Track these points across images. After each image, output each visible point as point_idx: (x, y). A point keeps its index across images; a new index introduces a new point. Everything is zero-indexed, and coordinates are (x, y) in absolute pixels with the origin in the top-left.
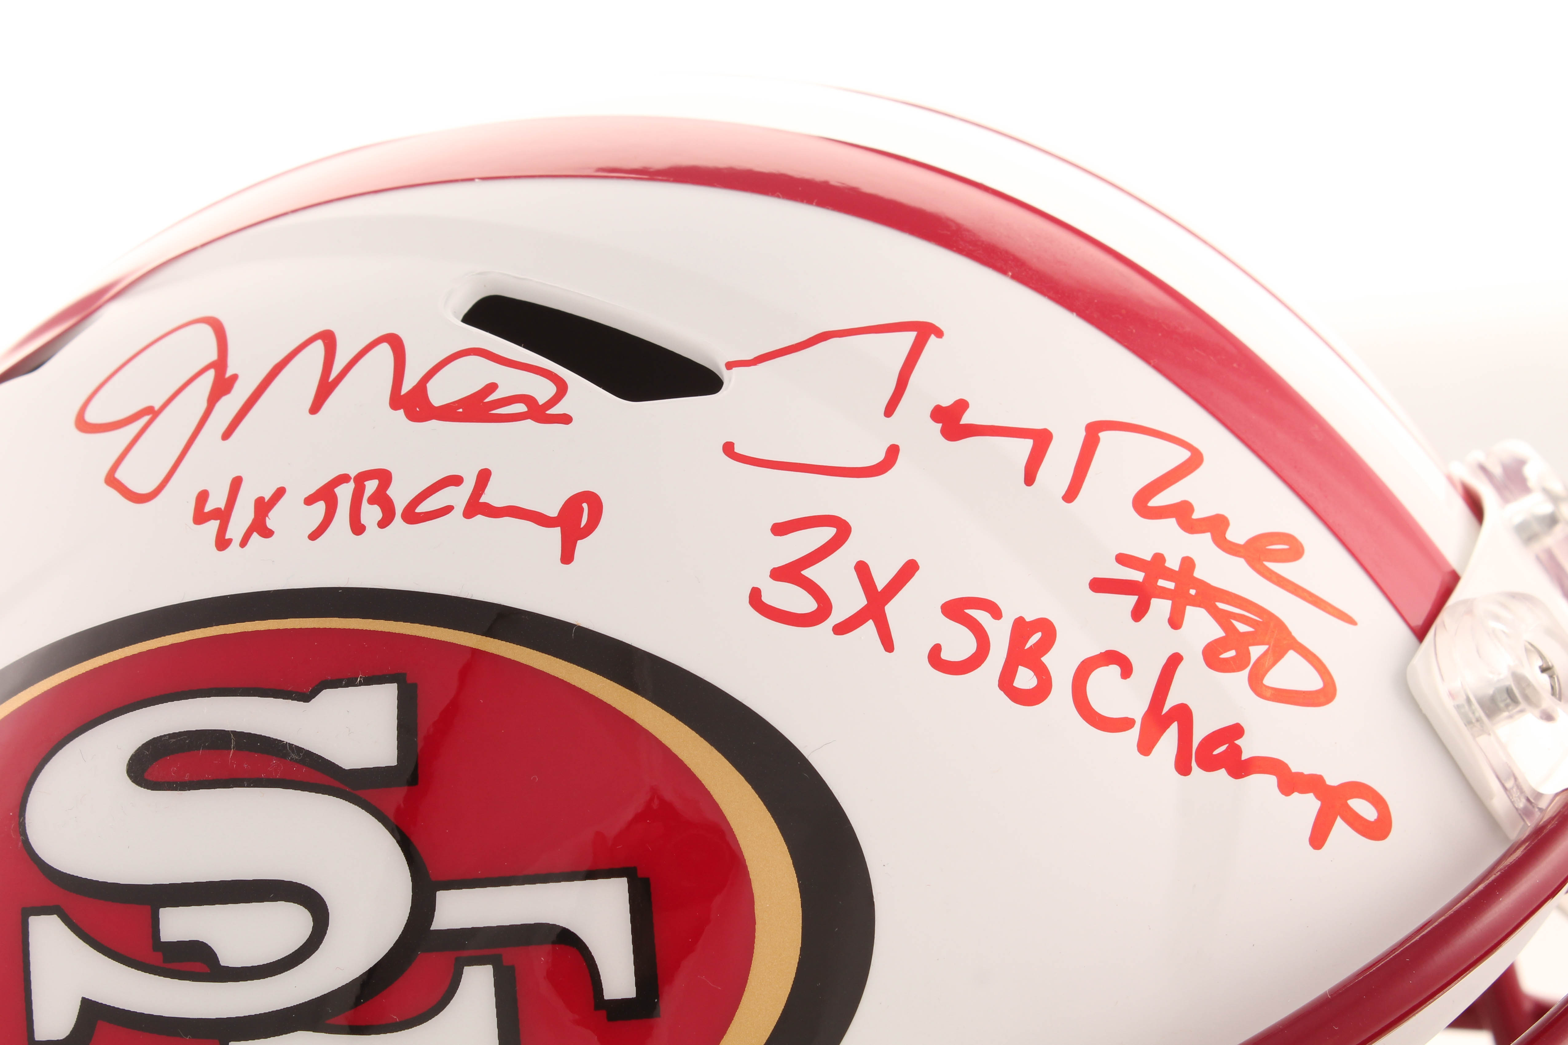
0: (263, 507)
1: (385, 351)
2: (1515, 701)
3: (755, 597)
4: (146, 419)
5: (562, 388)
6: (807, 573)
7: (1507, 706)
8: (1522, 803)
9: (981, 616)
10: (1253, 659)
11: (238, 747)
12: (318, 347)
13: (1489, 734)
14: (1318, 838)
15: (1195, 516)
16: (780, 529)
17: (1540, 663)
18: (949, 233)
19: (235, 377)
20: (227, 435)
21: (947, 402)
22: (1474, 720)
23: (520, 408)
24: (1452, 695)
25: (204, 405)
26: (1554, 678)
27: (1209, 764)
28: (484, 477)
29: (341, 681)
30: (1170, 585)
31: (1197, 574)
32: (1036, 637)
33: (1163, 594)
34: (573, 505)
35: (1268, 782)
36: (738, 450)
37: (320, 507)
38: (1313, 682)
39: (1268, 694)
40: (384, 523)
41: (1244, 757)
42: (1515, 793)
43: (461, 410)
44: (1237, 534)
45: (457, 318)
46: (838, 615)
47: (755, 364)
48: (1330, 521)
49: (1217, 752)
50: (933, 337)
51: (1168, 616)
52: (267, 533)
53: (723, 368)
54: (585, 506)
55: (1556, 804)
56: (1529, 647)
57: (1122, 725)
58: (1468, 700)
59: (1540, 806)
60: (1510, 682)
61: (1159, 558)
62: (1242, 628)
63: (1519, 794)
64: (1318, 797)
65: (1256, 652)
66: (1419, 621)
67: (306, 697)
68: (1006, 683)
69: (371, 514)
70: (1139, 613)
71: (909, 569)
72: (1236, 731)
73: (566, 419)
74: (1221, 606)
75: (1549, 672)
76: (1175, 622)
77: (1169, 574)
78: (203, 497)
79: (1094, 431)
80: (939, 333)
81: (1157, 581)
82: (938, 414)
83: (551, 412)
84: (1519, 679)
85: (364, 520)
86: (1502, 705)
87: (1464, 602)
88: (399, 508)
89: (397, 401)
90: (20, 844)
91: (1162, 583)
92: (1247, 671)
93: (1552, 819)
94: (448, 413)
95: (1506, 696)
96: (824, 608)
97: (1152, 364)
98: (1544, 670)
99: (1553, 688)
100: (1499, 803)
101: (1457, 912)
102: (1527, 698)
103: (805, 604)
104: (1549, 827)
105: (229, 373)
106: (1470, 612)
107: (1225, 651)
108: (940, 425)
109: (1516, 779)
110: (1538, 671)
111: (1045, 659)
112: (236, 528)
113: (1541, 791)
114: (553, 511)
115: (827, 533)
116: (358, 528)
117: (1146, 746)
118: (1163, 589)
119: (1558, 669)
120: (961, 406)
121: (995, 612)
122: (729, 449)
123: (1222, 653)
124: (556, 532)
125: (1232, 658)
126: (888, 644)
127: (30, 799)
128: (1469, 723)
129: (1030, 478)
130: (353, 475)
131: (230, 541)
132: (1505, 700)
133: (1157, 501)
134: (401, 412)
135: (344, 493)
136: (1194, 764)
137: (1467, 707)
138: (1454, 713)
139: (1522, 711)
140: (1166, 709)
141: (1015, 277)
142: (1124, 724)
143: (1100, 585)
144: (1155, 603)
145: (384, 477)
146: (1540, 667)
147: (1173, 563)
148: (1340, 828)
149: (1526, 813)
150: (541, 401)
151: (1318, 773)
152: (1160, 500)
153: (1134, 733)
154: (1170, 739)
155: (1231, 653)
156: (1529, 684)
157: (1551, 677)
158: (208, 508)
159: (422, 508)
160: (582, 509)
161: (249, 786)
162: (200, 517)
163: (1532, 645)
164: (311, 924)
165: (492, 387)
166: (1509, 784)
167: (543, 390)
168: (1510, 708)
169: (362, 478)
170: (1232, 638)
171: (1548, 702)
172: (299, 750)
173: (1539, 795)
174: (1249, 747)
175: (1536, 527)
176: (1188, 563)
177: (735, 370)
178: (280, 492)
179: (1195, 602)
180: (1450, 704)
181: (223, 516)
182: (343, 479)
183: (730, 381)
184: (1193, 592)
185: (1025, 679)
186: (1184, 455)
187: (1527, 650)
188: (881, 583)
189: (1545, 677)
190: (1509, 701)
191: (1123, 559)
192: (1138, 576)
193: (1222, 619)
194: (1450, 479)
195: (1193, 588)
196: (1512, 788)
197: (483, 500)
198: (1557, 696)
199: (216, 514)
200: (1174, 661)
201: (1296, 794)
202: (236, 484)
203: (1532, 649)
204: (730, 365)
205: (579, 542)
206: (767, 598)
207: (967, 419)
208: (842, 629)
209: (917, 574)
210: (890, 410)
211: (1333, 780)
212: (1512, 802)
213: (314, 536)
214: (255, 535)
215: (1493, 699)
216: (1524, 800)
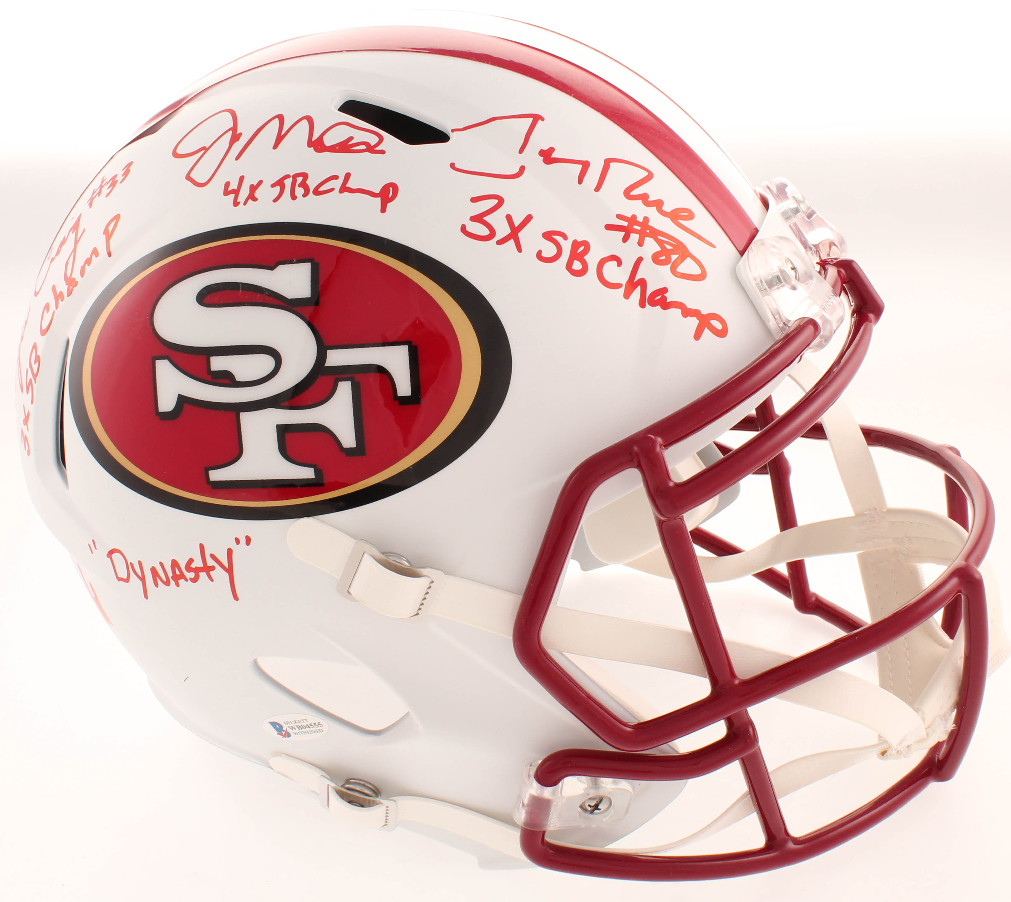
0: (253, 189)
1: (305, 123)
2: (780, 282)
3: (463, 229)
4: (202, 152)
5: (381, 139)
6: (485, 218)
7: (777, 283)
8: (781, 325)
9: (559, 238)
10: (673, 260)
11: (243, 289)
12: (276, 121)
13: (769, 295)
14: (698, 335)
15: (650, 199)
16: (474, 200)
17: (791, 266)
18: (547, 77)
19: (241, 134)
20: (237, 158)
21: (545, 148)
22: (763, 290)
23: (363, 147)
24: (755, 279)
25: (228, 146)
26: (796, 272)
27: (653, 303)
28: (348, 176)
29: (287, 261)
30: (639, 228)
31: (650, 224)
32: (582, 248)
33: (636, 231)
34: (386, 189)
35: (677, 312)
36: (456, 166)
37: (278, 188)
38: (697, 271)
39: (679, 275)
40: (305, 195)
41: (668, 301)
42: (779, 320)
43: (338, 148)
44: (667, 208)
45: (336, 109)
46: (498, 237)
47: (464, 130)
48: (706, 205)
49: (656, 299)
50: (540, 121)
51: (637, 241)
52: (255, 199)
53: (450, 132)
54: (391, 189)
55: (795, 324)
56: (787, 259)
57: (617, 286)
58: (761, 281)
59: (789, 326)
60: (778, 274)
61: (634, 217)
62: (668, 247)
63: (780, 321)
64: (698, 319)
65: (674, 257)
66: (741, 249)
67: (272, 268)
68: (569, 267)
69: (299, 191)
70: (625, 239)
71: (529, 218)
72: (665, 290)
73: (383, 152)
74: (660, 237)
75: (794, 270)
76: (641, 243)
77: (638, 224)
78: (227, 184)
79: (608, 162)
80: (543, 119)
81: (633, 226)
82: (542, 153)
83: (376, 149)
84: (782, 271)
85: (296, 193)
86: (775, 283)
87: (761, 240)
88: (311, 189)
89: (310, 144)
90: (151, 330)
91: (635, 227)
92: (670, 265)
93: (793, 331)
94: (333, 149)
95: (776, 279)
96: (492, 234)
97: (633, 135)
98: (793, 269)
99: (796, 277)
100: (772, 324)
101: (754, 366)
102: (785, 280)
103: (485, 232)
104: (791, 335)
105: (238, 133)
106: (763, 244)
107: (661, 257)
108: (542, 158)
109: (779, 314)
110: (790, 269)
111: (585, 258)
112: (242, 197)
113: (789, 319)
114: (377, 191)
115: (494, 202)
116: (294, 197)
117: (627, 295)
118: (636, 229)
119: (798, 269)
120: (552, 150)
121: (565, 237)
122: (452, 166)
123: (659, 257)
124: (379, 200)
125: (664, 260)
126: (519, 249)
127: (155, 311)
128: (761, 290)
129: (580, 181)
130: (291, 175)
131: (239, 203)
132: (776, 281)
133: (633, 193)
134: (312, 148)
135: (288, 183)
136: (647, 303)
137: (760, 284)
138: (755, 286)
139: (783, 286)
140: (636, 280)
141: (574, 97)
142: (618, 286)
143: (609, 227)
144: (632, 235)
145: (305, 176)
146: (791, 268)
147: (640, 219)
148: (706, 331)
149: (782, 329)
150: (372, 145)
151: (698, 309)
152: (635, 192)
153: (622, 289)
154: (637, 292)
155: (664, 258)
156: (787, 274)
157: (795, 272)
158: (230, 189)
159: (321, 189)
160: (390, 190)
161: (248, 306)
162: (227, 192)
163: (788, 259)
164: (274, 363)
165: (351, 138)
166: (776, 317)
167: (373, 140)
168: (778, 284)
169: (295, 176)
170: (664, 251)
171: (794, 282)
172: (269, 290)
173: (789, 321)
174: (670, 297)
175: (790, 213)
176: (646, 219)
177: (455, 132)
178: (260, 182)
179: (648, 235)
180: (754, 283)
181: (236, 192)
182: (287, 176)
183: (453, 137)
184: (648, 231)
185: (577, 265)
186: (645, 174)
187: (786, 261)
188: (517, 224)
189: (793, 272)
190: (778, 281)
191: (619, 217)
192: (625, 224)
193: (660, 243)
194: (755, 192)
195: (648, 230)
196: (778, 318)
197: (347, 185)
198: (798, 280)
199: (233, 191)
200: (640, 260)
201: (689, 317)
202: (242, 179)
203: (788, 260)
204: (453, 131)
205: (388, 204)
206: (468, 229)
207: (554, 155)
208: (500, 242)
209: (532, 220)
210: (521, 151)
211: (704, 312)
212: (778, 324)
213: (275, 200)
214: (250, 200)
215: (771, 280)
216: (782, 323)
